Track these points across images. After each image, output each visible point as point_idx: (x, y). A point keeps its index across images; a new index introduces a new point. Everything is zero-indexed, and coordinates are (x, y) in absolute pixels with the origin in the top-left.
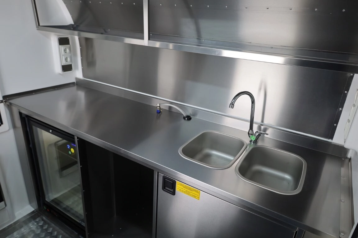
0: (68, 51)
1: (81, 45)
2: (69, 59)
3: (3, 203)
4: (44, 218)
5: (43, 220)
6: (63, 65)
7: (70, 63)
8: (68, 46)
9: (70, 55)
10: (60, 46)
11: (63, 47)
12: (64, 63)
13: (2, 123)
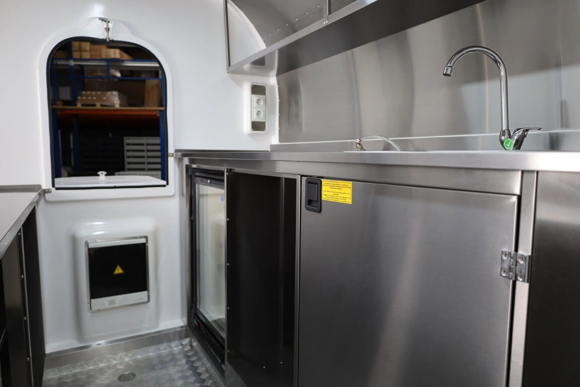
0: (262, 103)
1: (280, 98)
2: (262, 114)
3: (145, 293)
4: (195, 344)
5: (191, 345)
6: (253, 120)
7: (264, 121)
8: (263, 96)
9: (264, 108)
10: (253, 95)
11: (255, 97)
12: (256, 119)
13: (168, 184)
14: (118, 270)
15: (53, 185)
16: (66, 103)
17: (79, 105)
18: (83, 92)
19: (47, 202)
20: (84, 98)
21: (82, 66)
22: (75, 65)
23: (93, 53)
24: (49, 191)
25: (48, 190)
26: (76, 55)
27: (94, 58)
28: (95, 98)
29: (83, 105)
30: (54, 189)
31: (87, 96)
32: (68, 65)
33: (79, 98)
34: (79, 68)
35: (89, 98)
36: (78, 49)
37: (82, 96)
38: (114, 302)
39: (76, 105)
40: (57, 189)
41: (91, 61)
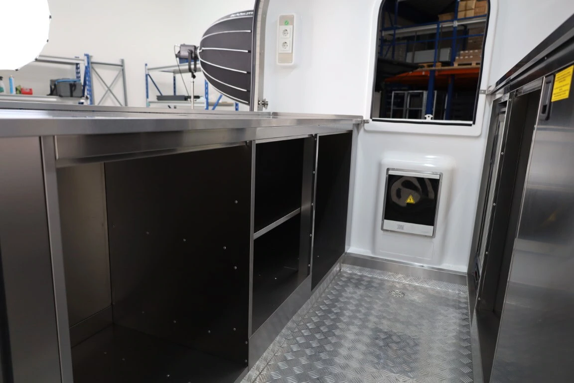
3: (431, 227)
13: (474, 123)
14: (410, 200)
15: (371, 118)
16: (445, 64)
17: (456, 65)
18: (462, 52)
19: (365, 131)
20: (462, 58)
21: (465, 26)
22: (459, 25)
23: (477, 10)
24: (367, 122)
25: (367, 120)
26: (461, 15)
27: (478, 15)
28: (471, 57)
29: (459, 65)
30: (371, 120)
31: (464, 56)
32: (452, 26)
33: (457, 58)
34: (463, 28)
35: (467, 57)
36: (464, 9)
37: (459, 56)
38: (402, 227)
39: (453, 65)
40: (373, 120)
41: (474, 19)
